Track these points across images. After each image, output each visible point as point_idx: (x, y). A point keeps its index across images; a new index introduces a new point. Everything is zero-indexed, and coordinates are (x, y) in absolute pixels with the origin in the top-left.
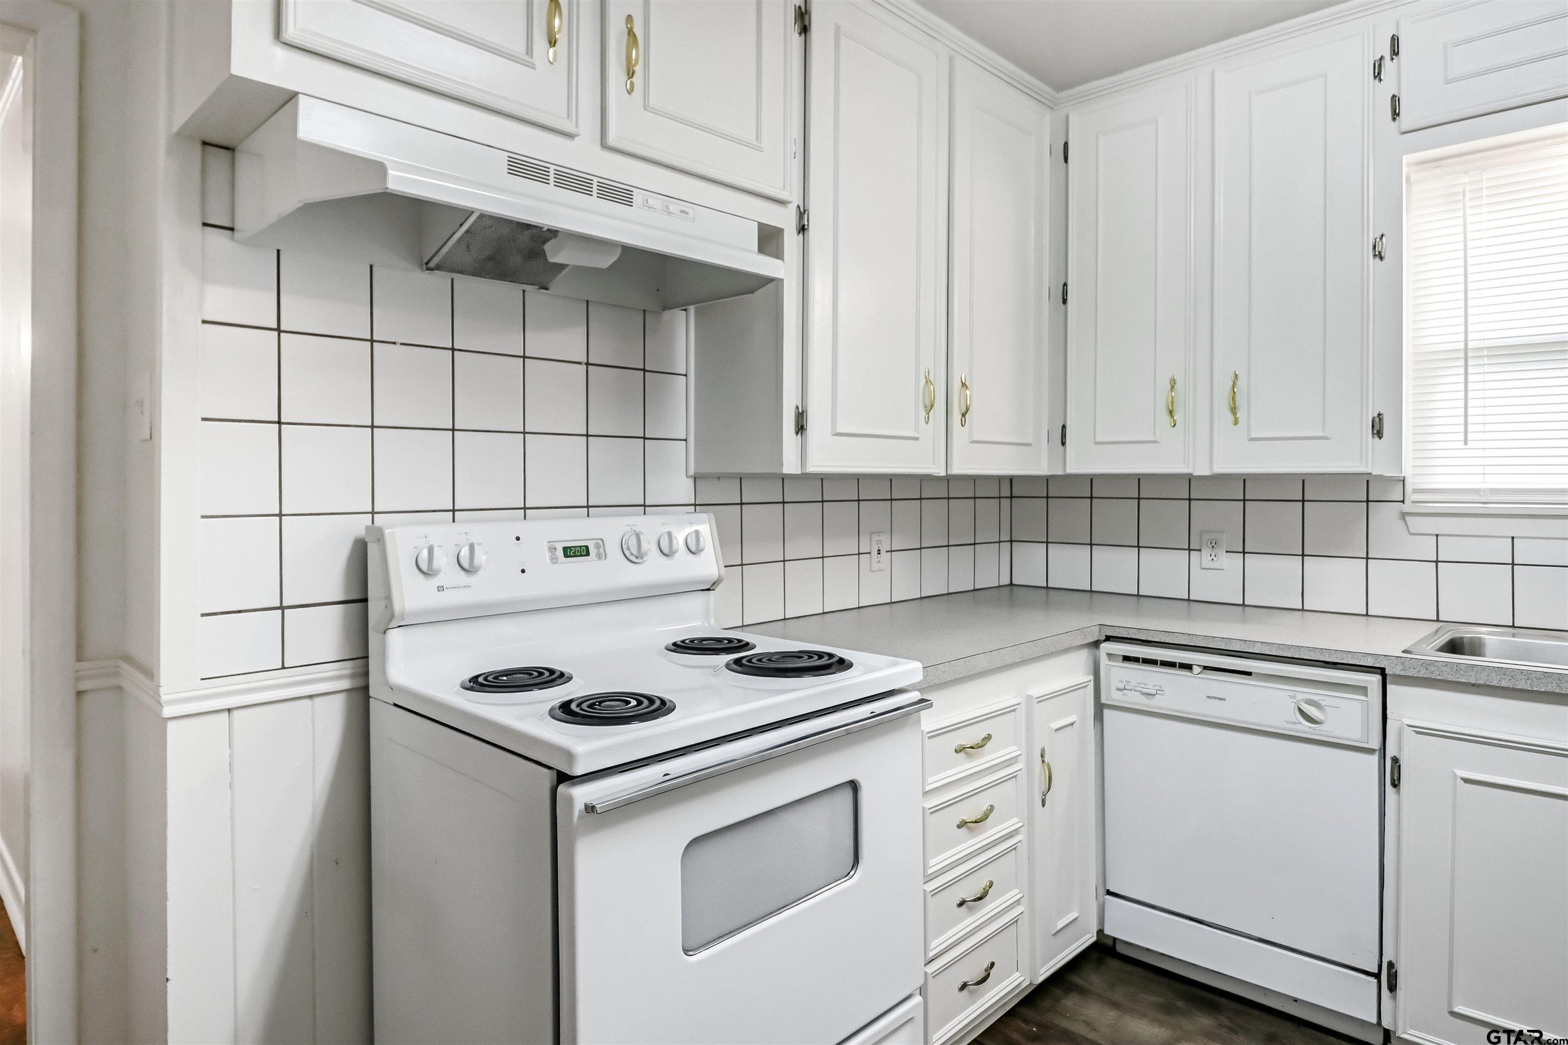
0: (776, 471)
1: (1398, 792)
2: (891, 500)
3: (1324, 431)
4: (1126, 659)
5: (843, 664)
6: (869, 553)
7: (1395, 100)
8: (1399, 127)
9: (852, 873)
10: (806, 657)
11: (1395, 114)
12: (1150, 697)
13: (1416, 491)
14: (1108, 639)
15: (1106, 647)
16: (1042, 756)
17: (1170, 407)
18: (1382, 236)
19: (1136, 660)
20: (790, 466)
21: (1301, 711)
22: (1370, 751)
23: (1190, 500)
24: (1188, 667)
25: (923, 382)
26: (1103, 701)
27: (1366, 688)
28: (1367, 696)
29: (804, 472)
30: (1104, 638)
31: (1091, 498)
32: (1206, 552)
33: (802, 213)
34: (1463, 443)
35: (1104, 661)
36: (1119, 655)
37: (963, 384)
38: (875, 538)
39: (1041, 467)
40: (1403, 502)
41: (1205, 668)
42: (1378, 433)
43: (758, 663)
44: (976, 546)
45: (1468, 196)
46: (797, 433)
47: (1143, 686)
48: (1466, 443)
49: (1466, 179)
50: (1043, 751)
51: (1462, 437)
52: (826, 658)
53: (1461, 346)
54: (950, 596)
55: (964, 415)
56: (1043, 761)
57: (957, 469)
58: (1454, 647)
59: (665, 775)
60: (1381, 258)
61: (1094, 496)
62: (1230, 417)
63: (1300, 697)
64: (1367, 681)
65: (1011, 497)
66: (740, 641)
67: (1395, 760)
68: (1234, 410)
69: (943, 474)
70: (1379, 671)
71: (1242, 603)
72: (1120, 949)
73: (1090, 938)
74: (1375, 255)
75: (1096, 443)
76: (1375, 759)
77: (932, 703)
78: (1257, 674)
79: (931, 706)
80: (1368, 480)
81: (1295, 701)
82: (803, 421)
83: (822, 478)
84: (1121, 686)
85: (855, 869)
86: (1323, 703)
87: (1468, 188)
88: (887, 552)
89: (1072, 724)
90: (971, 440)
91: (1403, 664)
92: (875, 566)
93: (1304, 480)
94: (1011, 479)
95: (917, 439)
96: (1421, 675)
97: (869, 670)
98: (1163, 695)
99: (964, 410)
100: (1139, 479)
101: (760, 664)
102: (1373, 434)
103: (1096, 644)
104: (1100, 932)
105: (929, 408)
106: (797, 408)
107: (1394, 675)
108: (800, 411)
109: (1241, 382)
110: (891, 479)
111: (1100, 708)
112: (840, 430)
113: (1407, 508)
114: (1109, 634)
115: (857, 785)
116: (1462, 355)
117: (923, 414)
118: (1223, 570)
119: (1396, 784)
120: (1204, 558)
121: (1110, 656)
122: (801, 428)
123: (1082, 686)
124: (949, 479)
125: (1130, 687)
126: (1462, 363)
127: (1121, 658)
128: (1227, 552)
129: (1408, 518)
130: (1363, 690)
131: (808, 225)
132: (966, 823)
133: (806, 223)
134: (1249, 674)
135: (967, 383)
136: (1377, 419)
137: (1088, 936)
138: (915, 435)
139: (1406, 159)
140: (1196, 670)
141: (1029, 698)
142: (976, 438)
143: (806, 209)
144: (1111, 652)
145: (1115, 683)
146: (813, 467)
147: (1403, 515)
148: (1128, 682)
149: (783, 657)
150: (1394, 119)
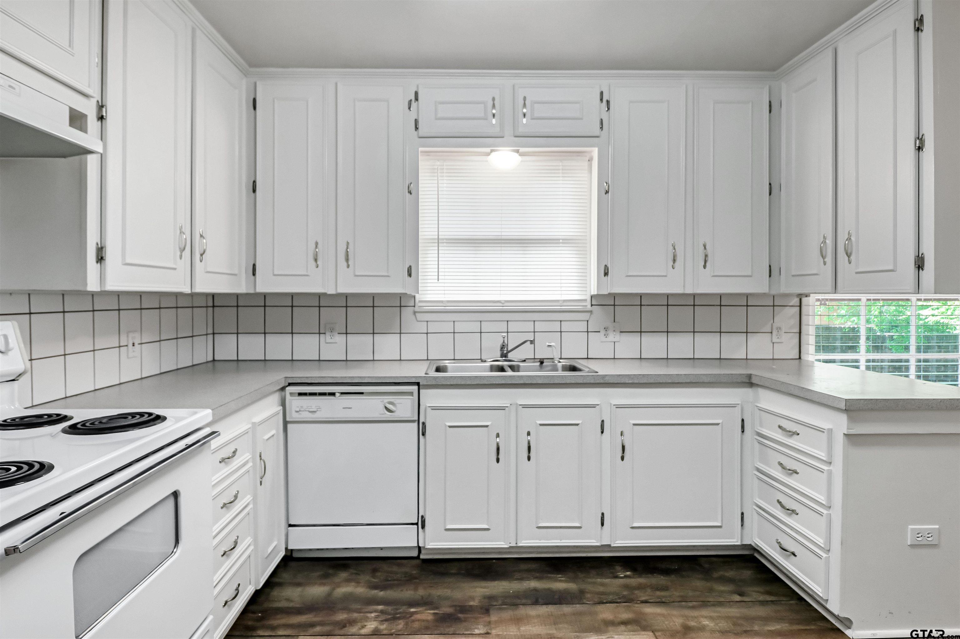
0: (81, 288)
1: (425, 438)
2: (141, 309)
3: (388, 273)
4: (300, 394)
5: (159, 419)
6: (127, 346)
7: (416, 122)
8: (418, 134)
9: (175, 550)
10: (130, 417)
11: (417, 128)
12: (314, 413)
13: (420, 301)
14: (290, 384)
15: (290, 389)
16: (260, 456)
17: (315, 257)
18: (411, 183)
19: (305, 394)
20: (93, 286)
21: (386, 408)
22: (413, 421)
23: (319, 307)
24: (333, 394)
25: (178, 232)
26: (288, 419)
27: (413, 392)
28: (413, 396)
29: (103, 289)
30: (287, 384)
31: (265, 306)
32: (328, 334)
33: (101, 107)
34: (437, 280)
35: (288, 397)
36: (296, 393)
37: (201, 236)
38: (131, 335)
39: (242, 289)
40: (414, 306)
41: (342, 393)
42: (410, 275)
43: (91, 426)
44: (194, 338)
45: (439, 171)
46: (97, 262)
47: (309, 408)
48: (438, 281)
49: (438, 163)
50: (260, 453)
51: (436, 277)
52: (146, 416)
53: (436, 237)
54: (179, 371)
55: (202, 255)
56: (261, 459)
57: (199, 288)
58: (438, 370)
59: (61, 514)
60: (411, 194)
61: (267, 305)
62: (345, 264)
63: (386, 401)
64: (413, 389)
65: (214, 306)
66: (58, 415)
67: (424, 423)
68: (347, 260)
69: (190, 292)
70: (416, 384)
71: (345, 359)
72: (295, 555)
73: (282, 554)
74: (408, 192)
75: (275, 275)
76: (416, 424)
77: (220, 433)
78: (366, 393)
79: (219, 435)
80: (401, 296)
81: (383, 403)
82: (102, 253)
83: (119, 295)
84: (298, 410)
85: (176, 547)
86: (395, 402)
87: (439, 168)
88: (139, 344)
89: (273, 436)
90: (206, 271)
91: (426, 379)
92: (131, 355)
93: (373, 296)
94: (213, 296)
95: (175, 269)
96: (433, 383)
97: (178, 420)
98: (321, 411)
99: (202, 252)
100: (292, 296)
101: (93, 427)
102: (408, 275)
103: (283, 389)
104: (286, 549)
105: (183, 250)
106: (97, 244)
107: (423, 385)
108: (99, 246)
109: (351, 246)
110: (140, 295)
111: (286, 423)
112: (128, 261)
113: (417, 309)
114: (290, 382)
115: (178, 493)
116: (437, 241)
117: (178, 253)
118: (336, 343)
119: (424, 434)
120: (328, 337)
121: (291, 394)
122: (100, 259)
123: (277, 414)
124: (192, 295)
125: (303, 410)
126: (437, 245)
127: (297, 394)
128: (339, 333)
129: (417, 314)
130: (411, 394)
131: (106, 116)
132: (226, 504)
133: (104, 114)
134: (362, 393)
135: (204, 235)
136: (409, 268)
137: (281, 553)
138: (174, 266)
139: (420, 149)
140: (337, 395)
141: (254, 424)
142: (209, 270)
143: (104, 104)
144: (291, 392)
145: (295, 408)
146: (111, 286)
147: (415, 313)
148: (302, 407)
149: (110, 420)
150: (416, 130)
